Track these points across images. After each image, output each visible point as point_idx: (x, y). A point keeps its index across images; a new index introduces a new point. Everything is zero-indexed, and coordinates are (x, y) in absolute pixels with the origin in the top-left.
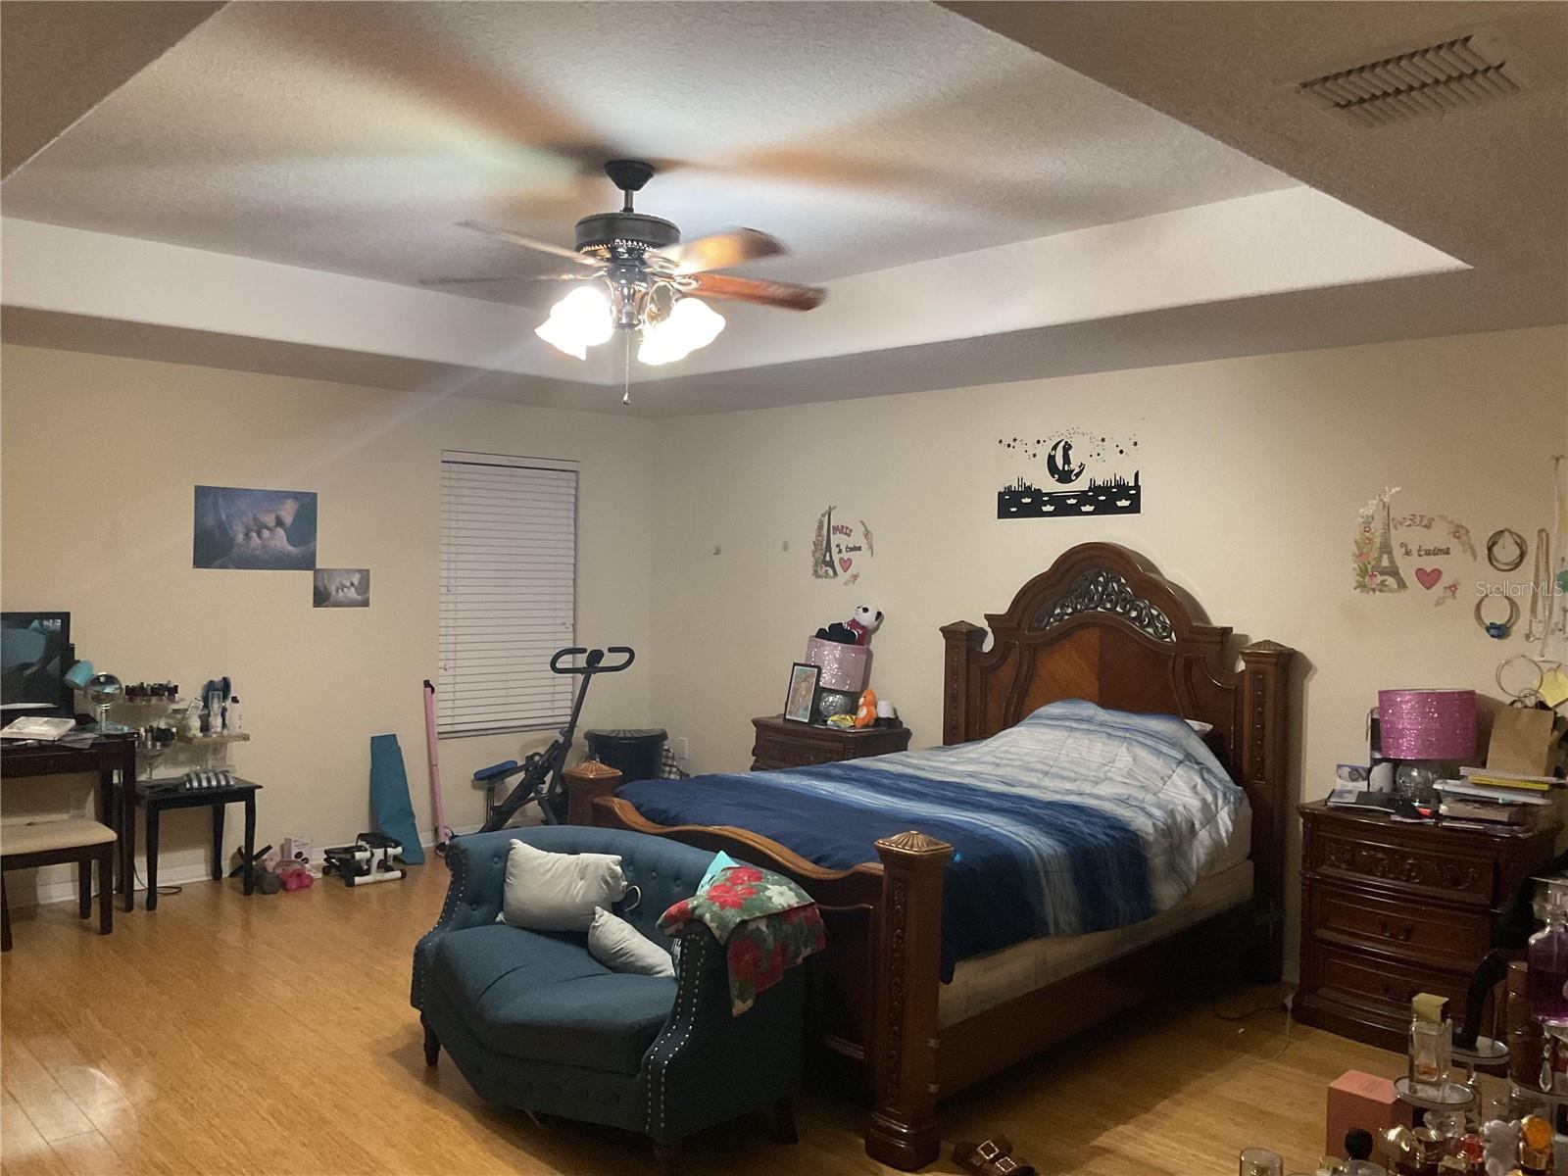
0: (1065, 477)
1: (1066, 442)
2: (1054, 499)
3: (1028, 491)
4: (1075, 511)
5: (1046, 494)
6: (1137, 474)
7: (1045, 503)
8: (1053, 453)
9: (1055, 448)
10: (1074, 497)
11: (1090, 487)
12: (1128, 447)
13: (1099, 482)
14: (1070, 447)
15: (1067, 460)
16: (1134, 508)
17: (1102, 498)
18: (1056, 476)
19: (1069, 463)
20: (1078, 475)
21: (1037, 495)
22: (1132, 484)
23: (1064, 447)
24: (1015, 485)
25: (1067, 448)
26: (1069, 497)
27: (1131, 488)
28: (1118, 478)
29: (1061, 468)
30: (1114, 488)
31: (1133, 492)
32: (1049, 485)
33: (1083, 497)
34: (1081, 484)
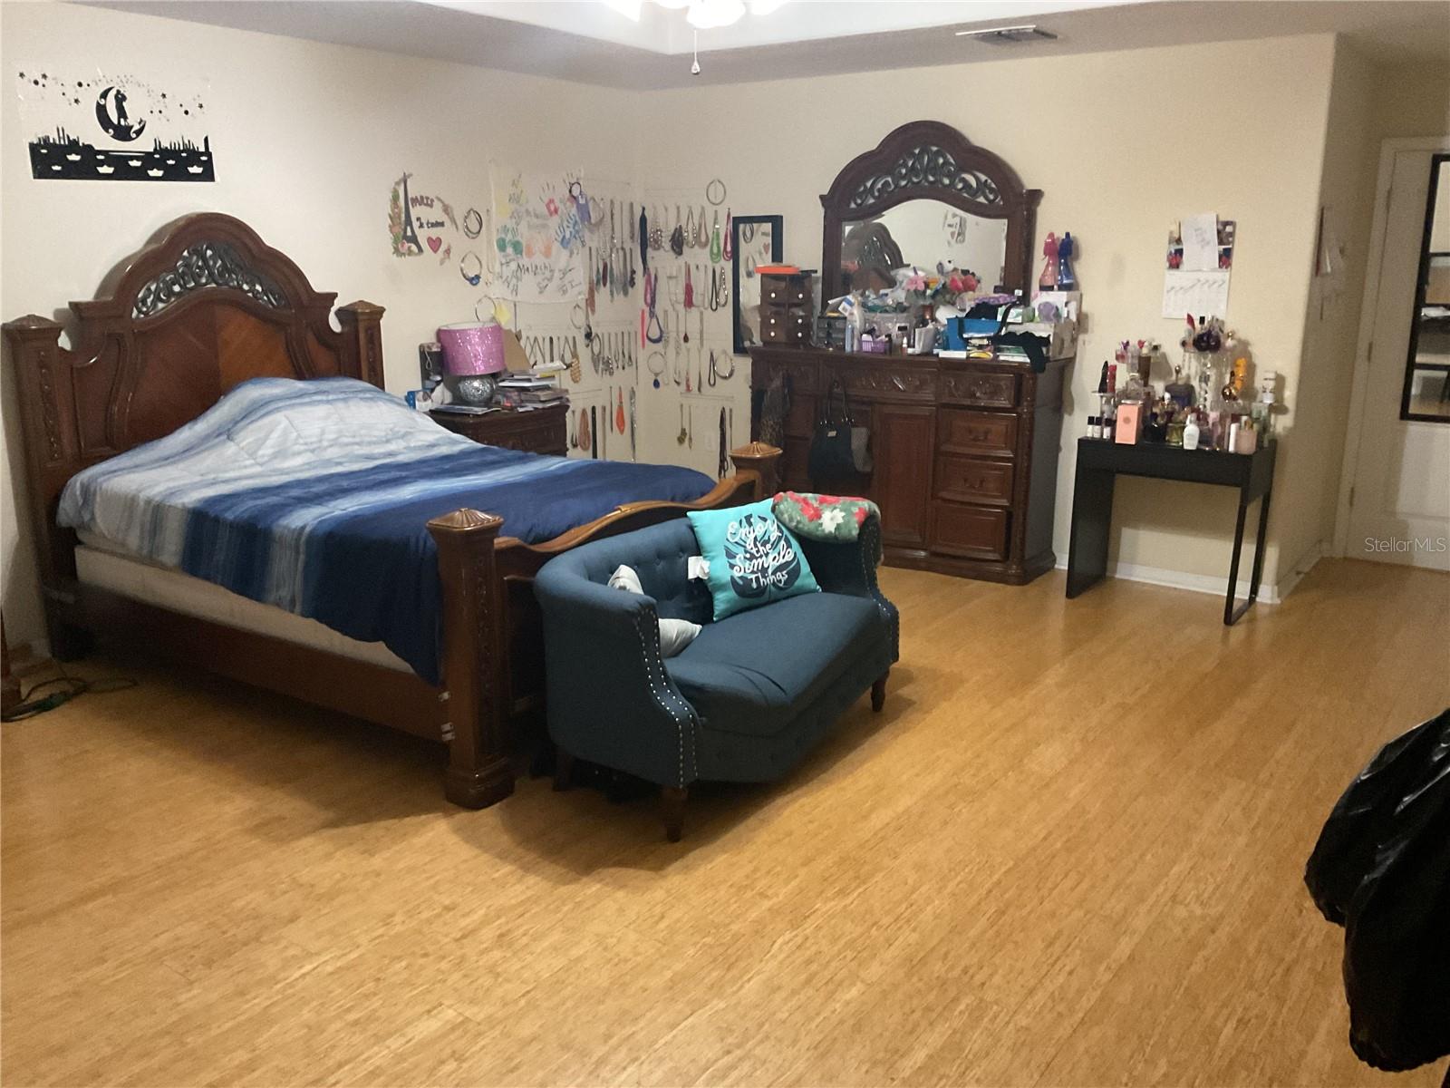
0: (123, 133)
1: (118, 92)
2: (110, 158)
3: (74, 146)
4: (140, 175)
5: (100, 152)
6: (206, 140)
7: (102, 163)
8: (102, 102)
9: (104, 95)
10: (137, 158)
11: (155, 149)
12: (193, 109)
13: (165, 144)
14: (124, 98)
15: (122, 113)
16: (208, 175)
17: (171, 162)
18: (111, 130)
19: (126, 118)
20: (139, 132)
21: (88, 151)
22: (202, 149)
23: (116, 97)
24: (53, 137)
25: (120, 99)
26: (132, 158)
27: (202, 154)
28: (187, 142)
29: (116, 122)
30: (183, 152)
31: (204, 158)
32: (104, 141)
33: (149, 160)
34: (143, 144)
